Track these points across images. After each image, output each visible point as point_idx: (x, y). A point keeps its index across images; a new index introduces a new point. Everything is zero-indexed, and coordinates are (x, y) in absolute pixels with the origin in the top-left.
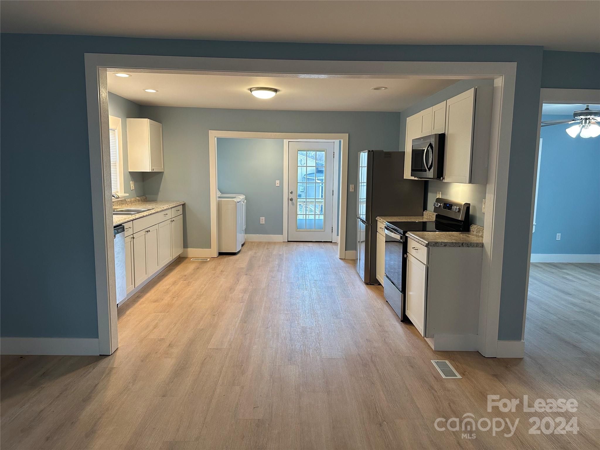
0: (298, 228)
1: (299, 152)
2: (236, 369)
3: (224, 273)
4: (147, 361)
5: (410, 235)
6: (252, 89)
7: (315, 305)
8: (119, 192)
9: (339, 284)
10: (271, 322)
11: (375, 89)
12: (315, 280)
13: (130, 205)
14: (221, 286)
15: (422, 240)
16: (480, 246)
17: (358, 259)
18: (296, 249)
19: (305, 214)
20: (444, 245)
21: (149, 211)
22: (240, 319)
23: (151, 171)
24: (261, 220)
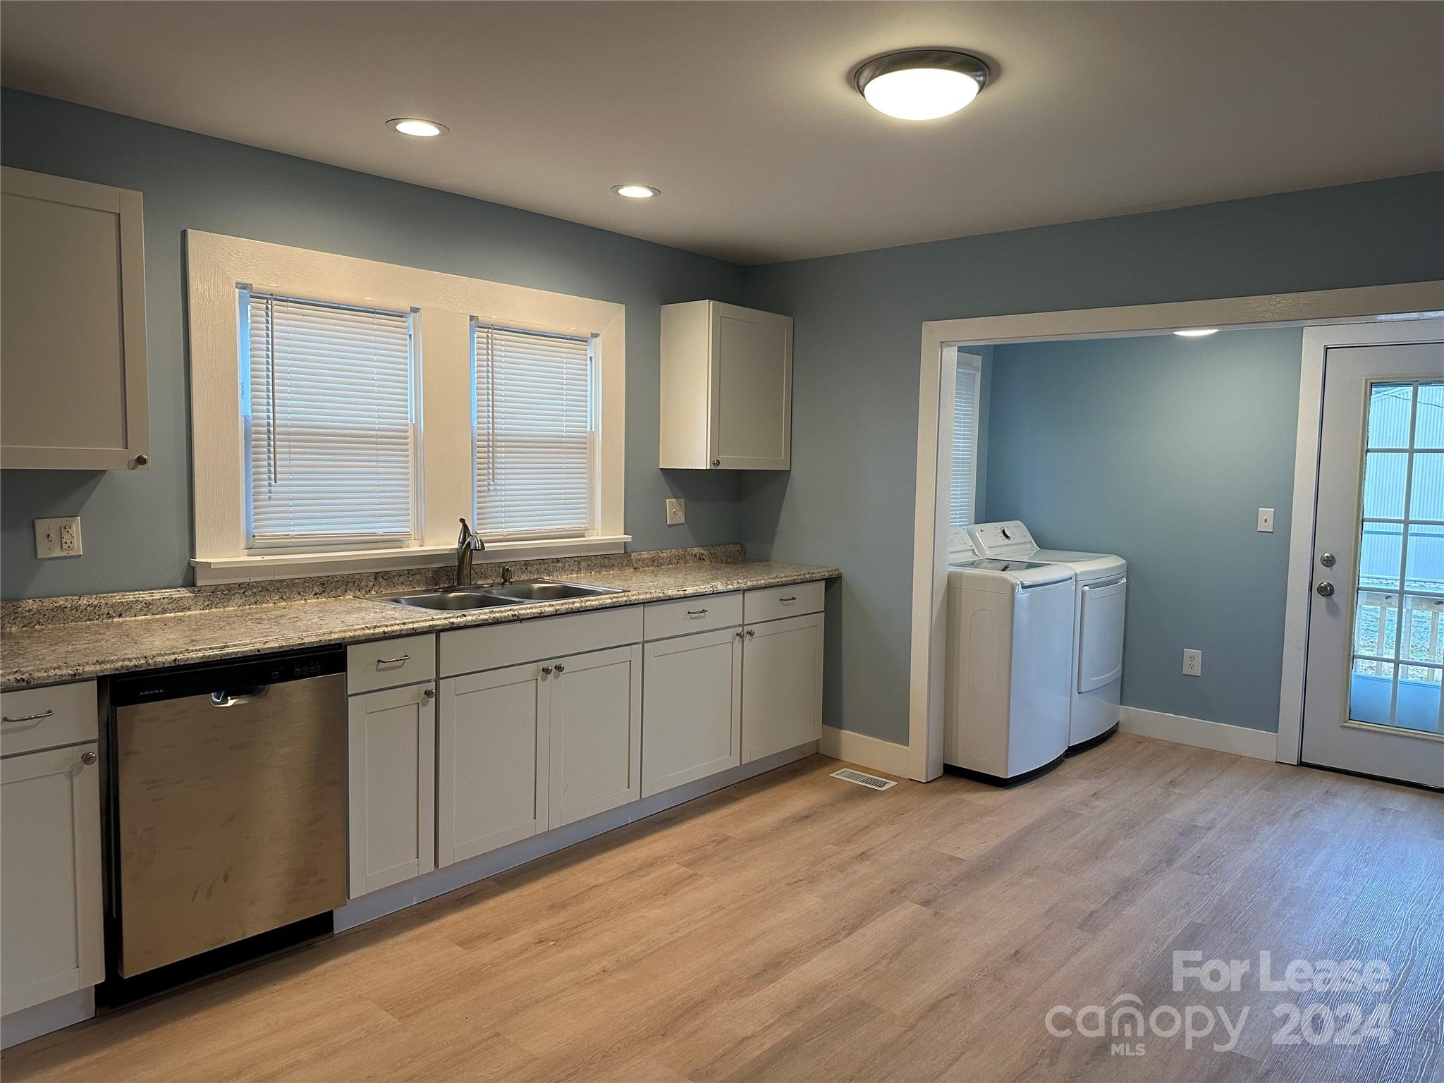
0: (1352, 716)
1: (1375, 391)
3: (856, 868)
8: (598, 530)
23: (708, 468)
24: (1186, 661)
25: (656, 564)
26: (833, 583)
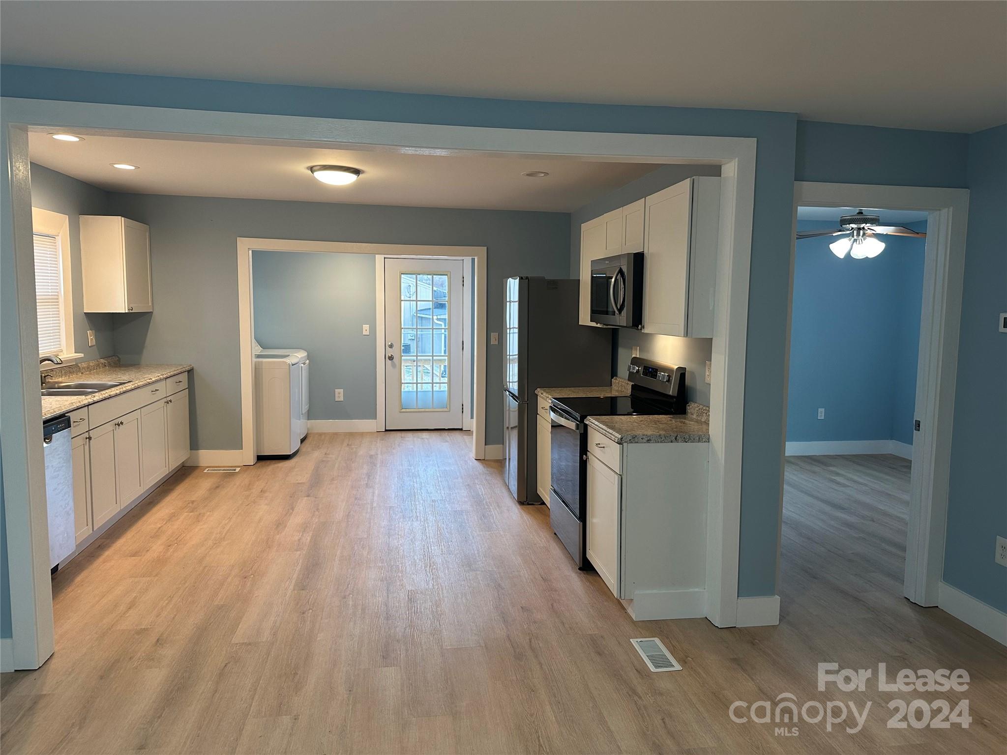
0: (402, 408)
1: (402, 276)
2: (285, 682)
3: (266, 494)
4: (112, 676)
5: (591, 422)
6: (314, 168)
7: (433, 548)
8: (65, 351)
9: (475, 506)
10: (352, 585)
11: (527, 175)
12: (433, 500)
13: (86, 374)
14: (260, 520)
15: (611, 431)
16: (704, 440)
17: (506, 459)
18: (401, 444)
19: (415, 382)
20: (647, 439)
21: (121, 386)
22: (294, 581)
23: (127, 312)
24: (337, 395)
25: (89, 369)
26: (190, 372)
